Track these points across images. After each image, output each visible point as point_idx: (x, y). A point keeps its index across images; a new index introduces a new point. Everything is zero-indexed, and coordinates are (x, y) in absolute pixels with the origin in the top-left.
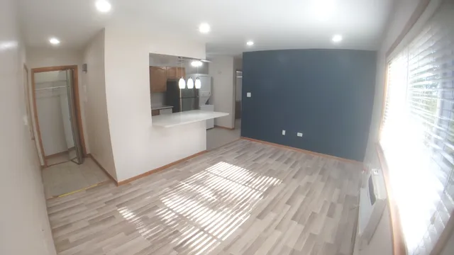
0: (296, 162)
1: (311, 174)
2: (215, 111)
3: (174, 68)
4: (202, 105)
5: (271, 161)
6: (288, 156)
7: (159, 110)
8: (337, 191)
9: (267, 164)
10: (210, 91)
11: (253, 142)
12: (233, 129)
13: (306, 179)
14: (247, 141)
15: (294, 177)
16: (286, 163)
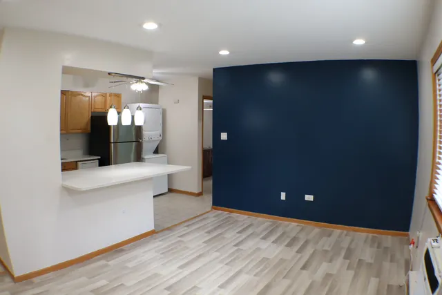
0: (307, 242)
1: (330, 261)
2: (169, 163)
3: (104, 95)
4: (148, 155)
5: (264, 245)
6: (293, 235)
7: (77, 162)
8: (374, 282)
9: (258, 249)
10: (160, 131)
11: (234, 215)
12: (200, 194)
13: (324, 268)
14: (223, 214)
15: (304, 268)
16: (289, 245)
